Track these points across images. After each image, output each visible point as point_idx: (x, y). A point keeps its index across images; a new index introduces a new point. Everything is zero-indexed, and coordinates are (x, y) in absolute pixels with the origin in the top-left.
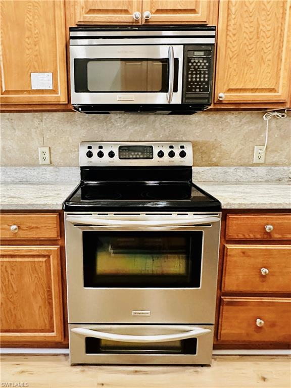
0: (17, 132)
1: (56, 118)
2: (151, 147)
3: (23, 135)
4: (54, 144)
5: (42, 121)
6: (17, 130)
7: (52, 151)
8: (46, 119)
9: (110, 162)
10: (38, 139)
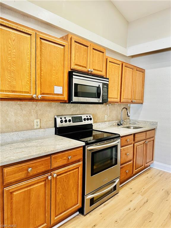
0: (23, 112)
1: (44, 104)
2: (81, 117)
3: (27, 113)
4: (42, 117)
5: (37, 106)
6: (24, 111)
7: (41, 121)
8: (39, 105)
9: (69, 124)
10: (34, 115)
